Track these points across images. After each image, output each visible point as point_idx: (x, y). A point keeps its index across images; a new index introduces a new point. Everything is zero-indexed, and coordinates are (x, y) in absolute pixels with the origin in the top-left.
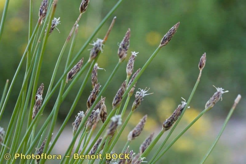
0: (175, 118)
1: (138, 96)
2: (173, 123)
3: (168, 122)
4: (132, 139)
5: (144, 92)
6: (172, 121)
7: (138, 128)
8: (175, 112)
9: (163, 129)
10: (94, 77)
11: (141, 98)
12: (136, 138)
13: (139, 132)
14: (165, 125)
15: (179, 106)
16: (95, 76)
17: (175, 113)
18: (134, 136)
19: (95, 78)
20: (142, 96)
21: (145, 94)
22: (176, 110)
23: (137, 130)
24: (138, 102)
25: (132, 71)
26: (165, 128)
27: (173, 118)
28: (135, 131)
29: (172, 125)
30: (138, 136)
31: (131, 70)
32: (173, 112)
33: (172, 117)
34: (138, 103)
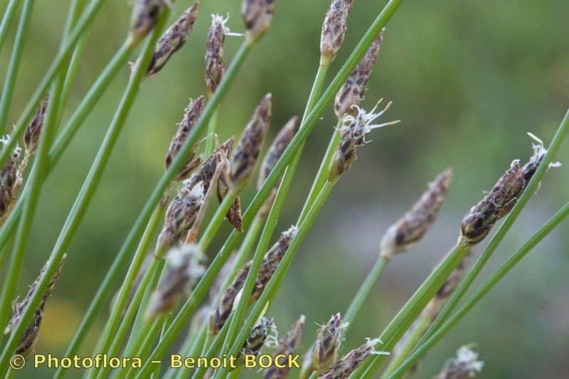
0: (497, 206)
1: (348, 133)
2: (494, 221)
3: (474, 217)
4: (396, 252)
5: (371, 116)
6: (487, 214)
7: (419, 212)
8: (497, 184)
9: (463, 239)
10: (212, 63)
11: (357, 138)
12: (409, 247)
13: (419, 227)
14: (467, 229)
15: (512, 165)
16: (215, 60)
17: (497, 189)
18: (400, 240)
19: (215, 66)
20: (361, 131)
21: (372, 123)
22: (501, 179)
23: (416, 220)
24: (347, 151)
25: (339, 40)
26: (466, 238)
27: (492, 206)
28: (406, 224)
29: (488, 229)
30: (416, 239)
31: (335, 38)
32: (494, 185)
33: (488, 202)
34: (348, 157)
